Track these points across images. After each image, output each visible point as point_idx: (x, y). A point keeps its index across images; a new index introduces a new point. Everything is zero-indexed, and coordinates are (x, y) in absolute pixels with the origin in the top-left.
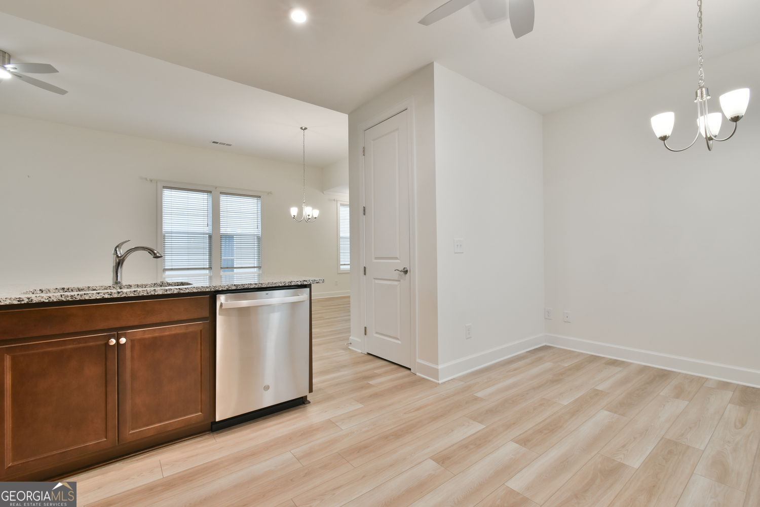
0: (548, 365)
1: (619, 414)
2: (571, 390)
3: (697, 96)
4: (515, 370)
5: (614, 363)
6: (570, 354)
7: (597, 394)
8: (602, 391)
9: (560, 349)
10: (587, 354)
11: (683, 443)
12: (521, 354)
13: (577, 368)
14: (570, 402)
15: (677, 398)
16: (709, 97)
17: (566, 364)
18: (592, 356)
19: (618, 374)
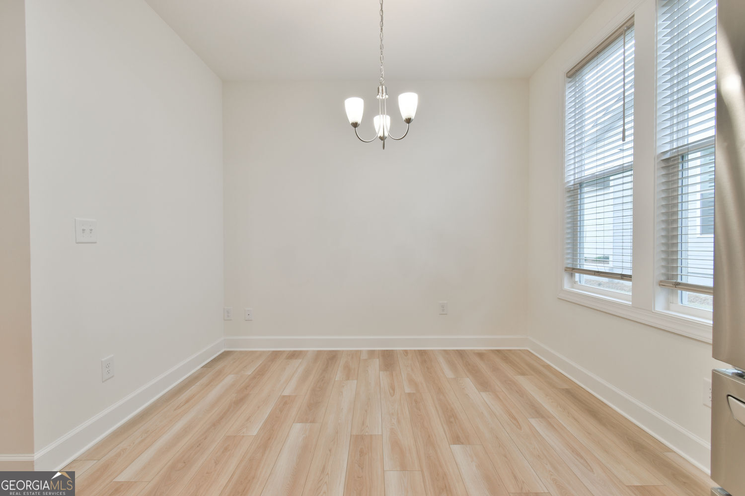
0: (229, 379)
1: (310, 422)
2: (259, 407)
3: (379, 92)
4: (187, 401)
5: (294, 355)
6: (252, 355)
7: (285, 402)
8: (289, 396)
9: (241, 352)
10: (269, 351)
11: (367, 434)
12: (195, 373)
13: (261, 373)
14: (259, 427)
15: (348, 379)
16: (387, 96)
17: (249, 372)
18: (274, 351)
19: (297, 367)
